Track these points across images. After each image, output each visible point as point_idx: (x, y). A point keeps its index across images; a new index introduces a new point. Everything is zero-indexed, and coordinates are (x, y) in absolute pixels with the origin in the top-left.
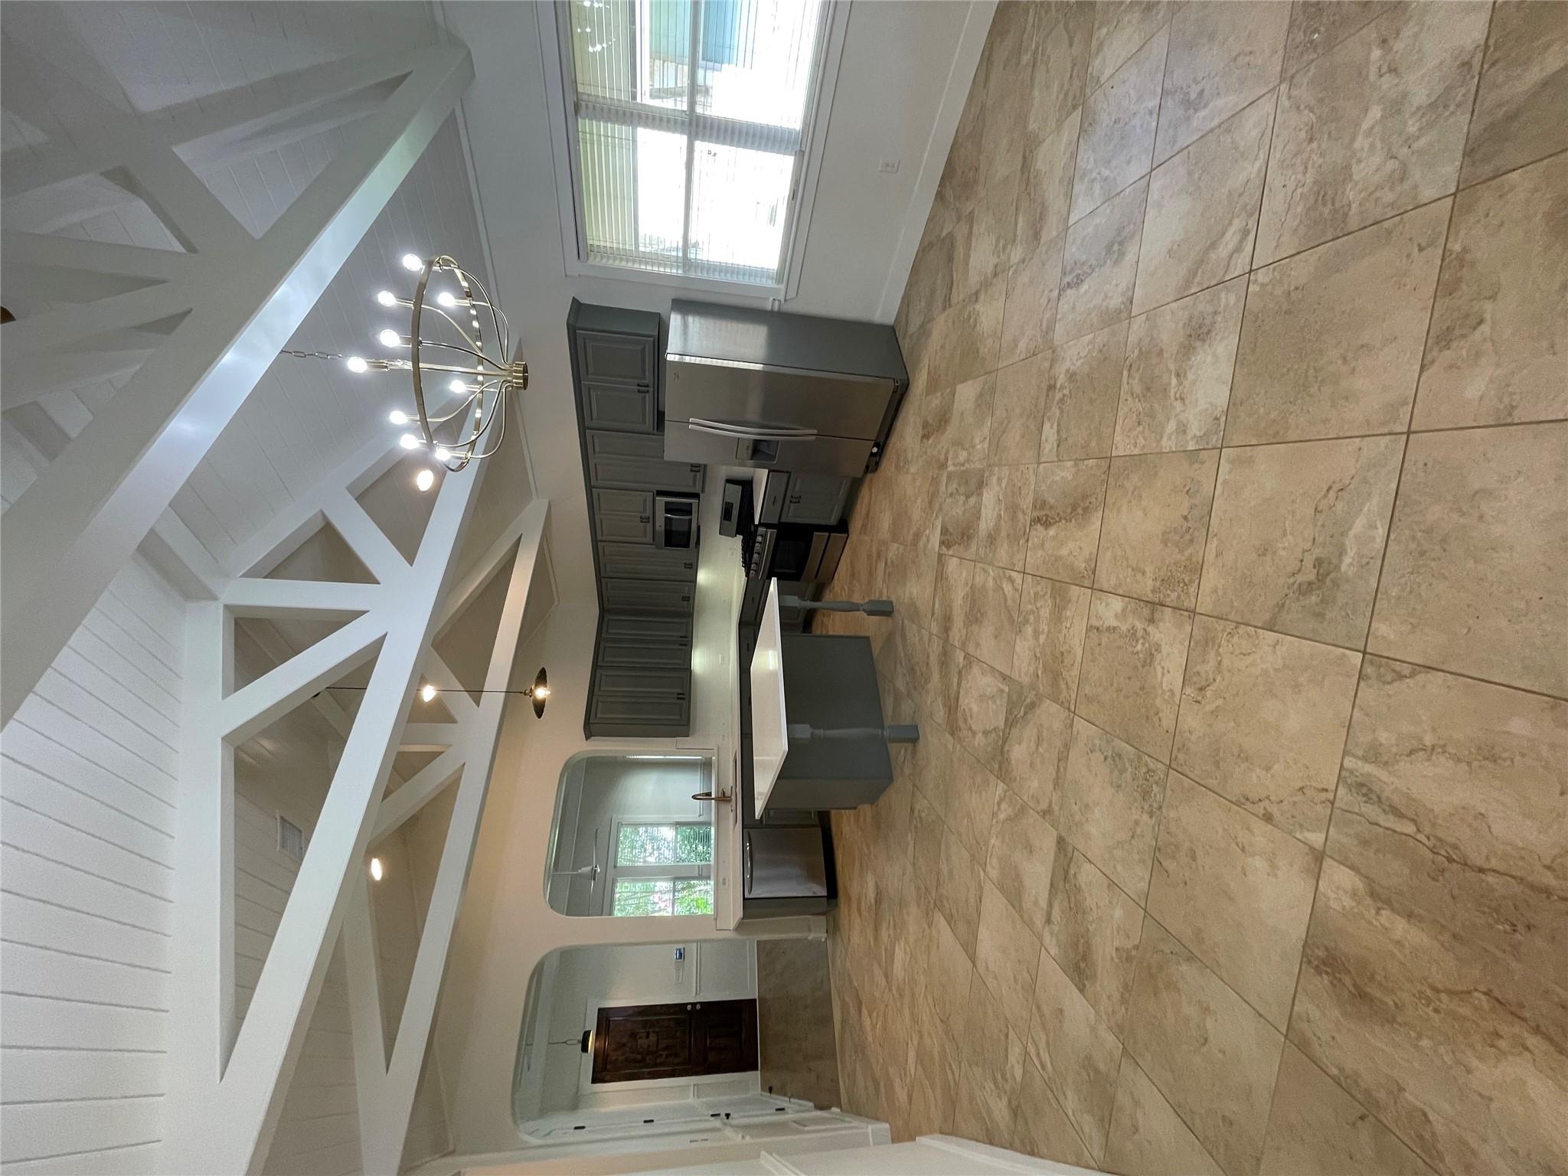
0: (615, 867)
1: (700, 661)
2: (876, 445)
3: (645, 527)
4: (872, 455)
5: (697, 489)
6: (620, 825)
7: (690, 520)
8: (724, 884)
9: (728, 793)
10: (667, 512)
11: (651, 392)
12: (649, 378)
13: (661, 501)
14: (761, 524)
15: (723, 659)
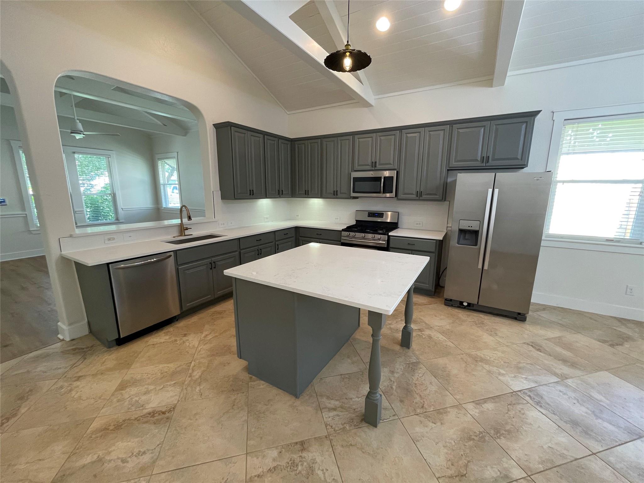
0: (74, 153)
1: (265, 204)
2: (469, 305)
3: (368, 165)
4: (461, 303)
5: (401, 195)
6: (108, 157)
7: (380, 192)
8: (109, 239)
9: (187, 232)
10: (384, 177)
11: (482, 165)
12: (491, 163)
13: (394, 174)
14: (389, 236)
15: (267, 218)
